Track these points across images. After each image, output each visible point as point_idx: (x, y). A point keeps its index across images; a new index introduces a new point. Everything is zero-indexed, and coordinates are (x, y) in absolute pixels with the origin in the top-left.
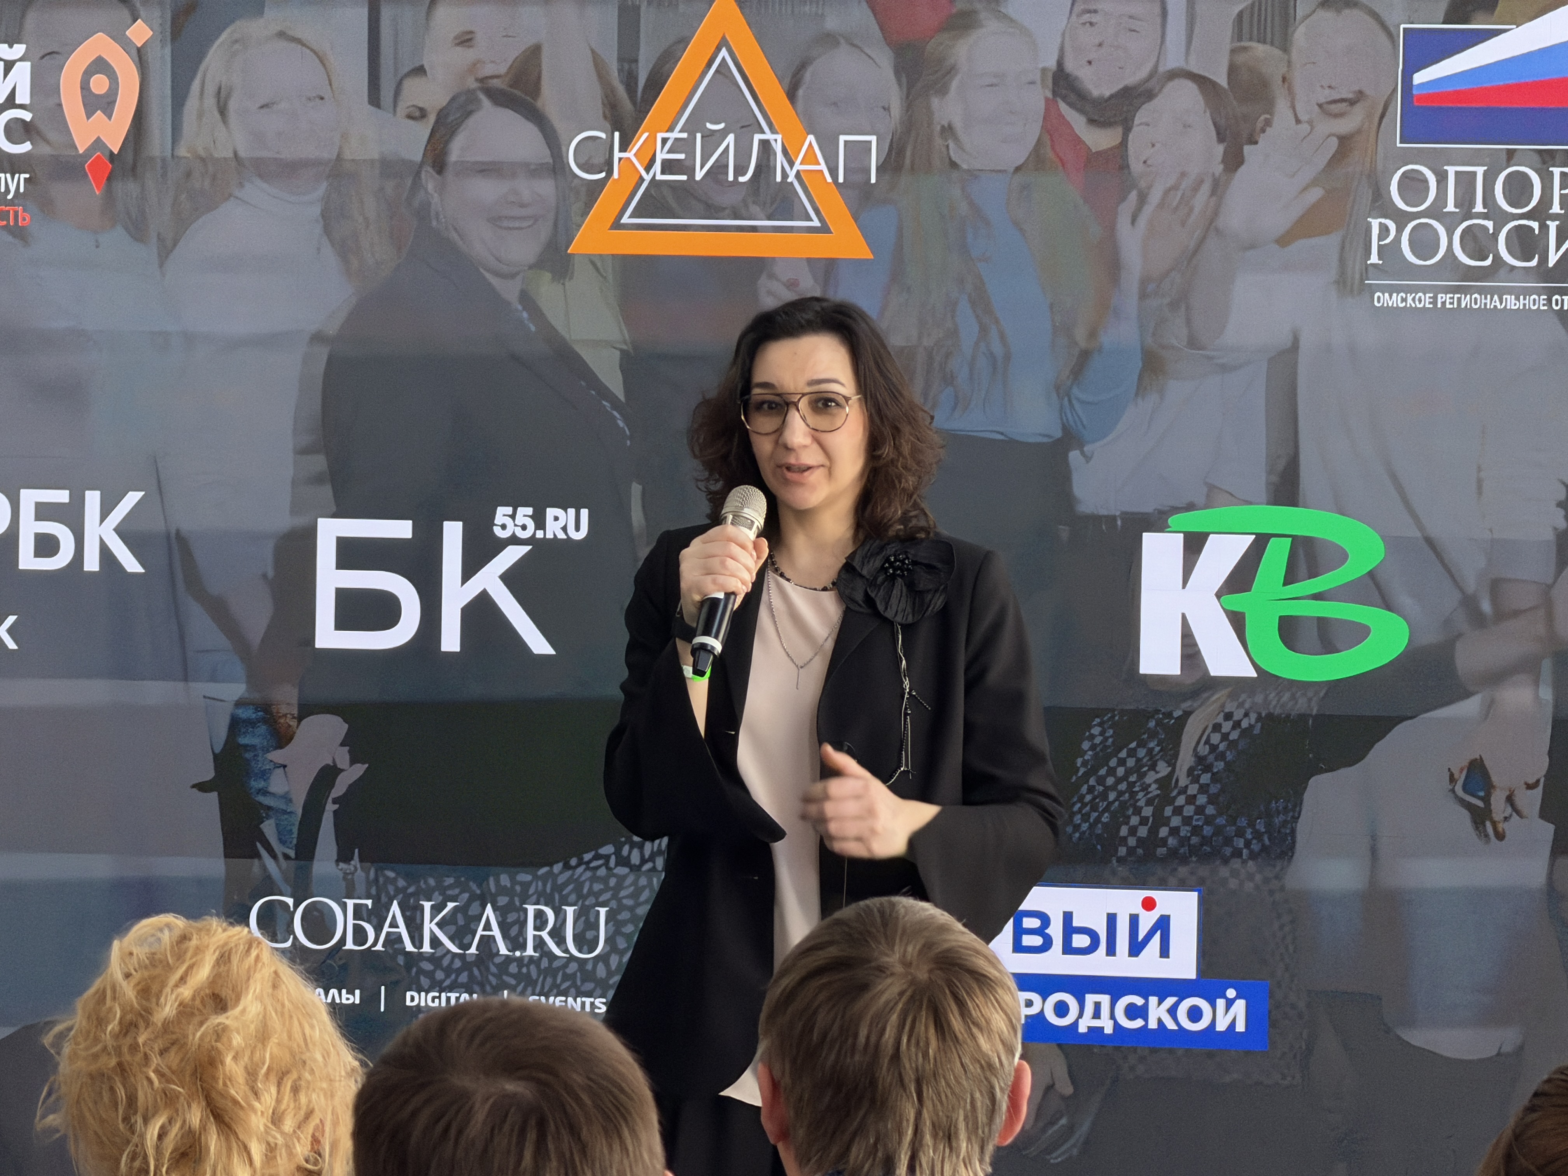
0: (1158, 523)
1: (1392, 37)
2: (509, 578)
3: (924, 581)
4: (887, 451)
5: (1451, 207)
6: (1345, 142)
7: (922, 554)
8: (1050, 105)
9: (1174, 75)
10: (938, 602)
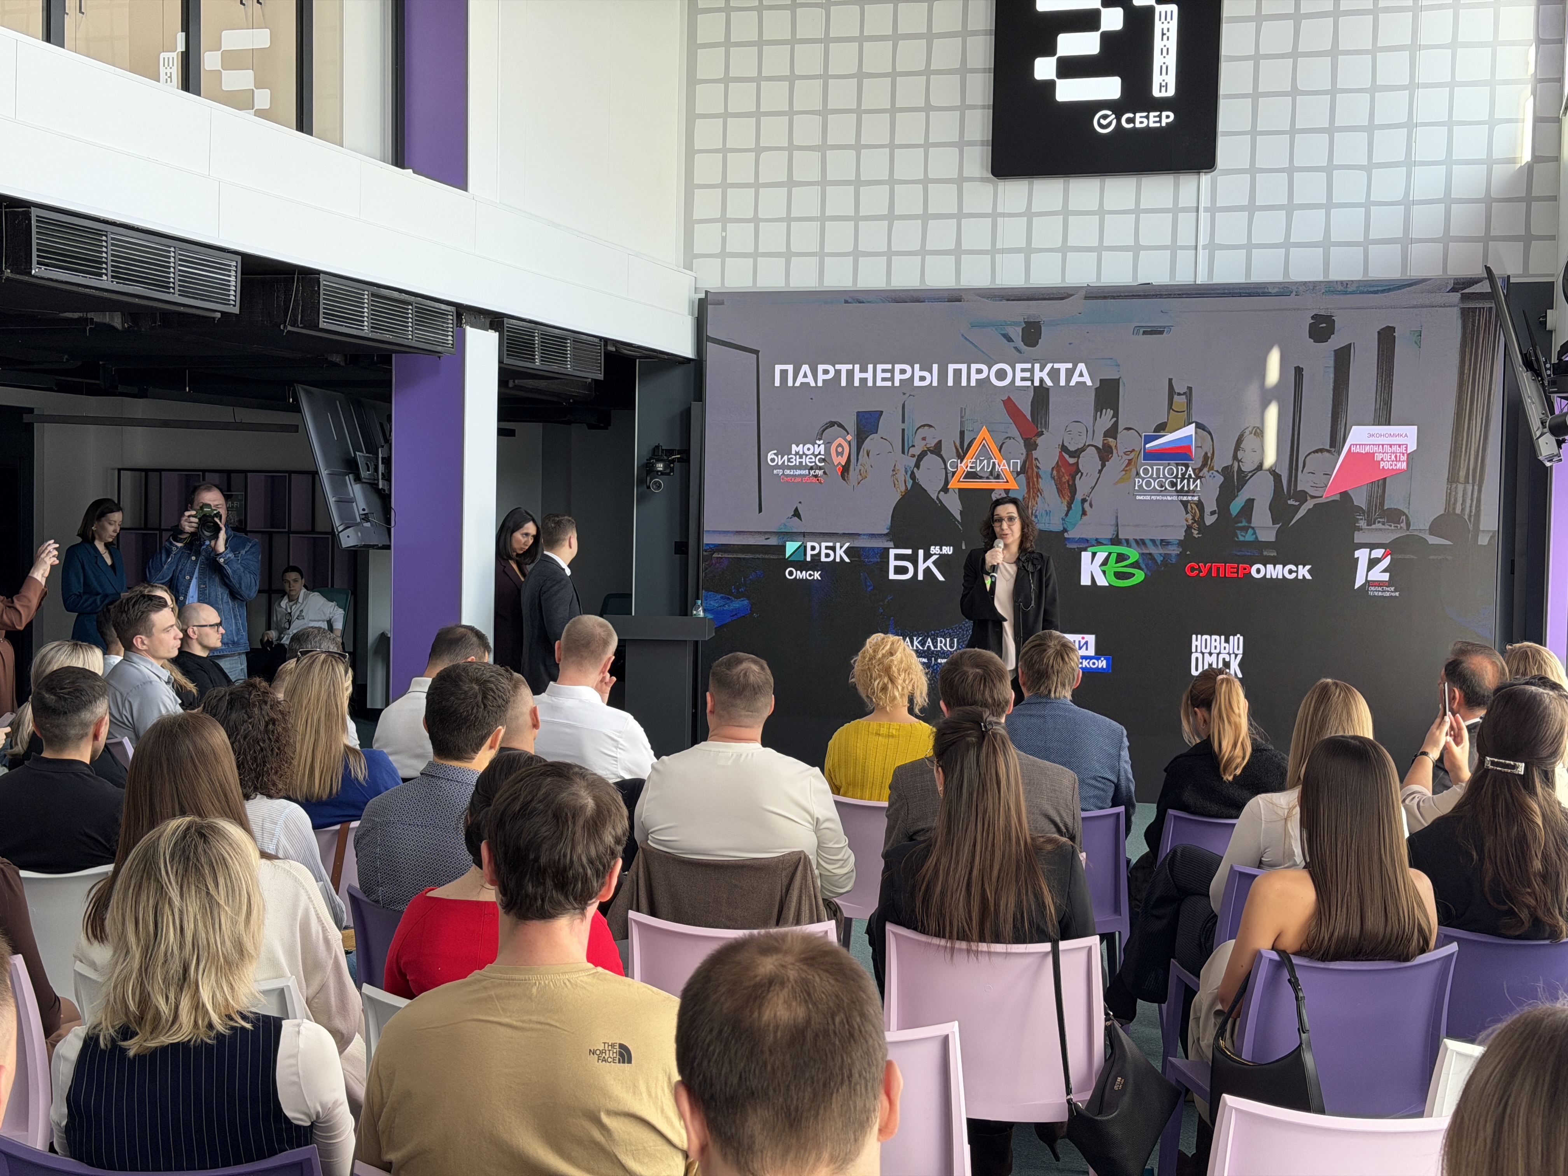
0: (1085, 550)
1: (1141, 437)
2: (934, 563)
3: (1035, 562)
4: (1026, 530)
5: (1155, 476)
6: (1130, 461)
7: (1035, 555)
8: (1060, 453)
9: (1089, 445)
10: (1039, 567)
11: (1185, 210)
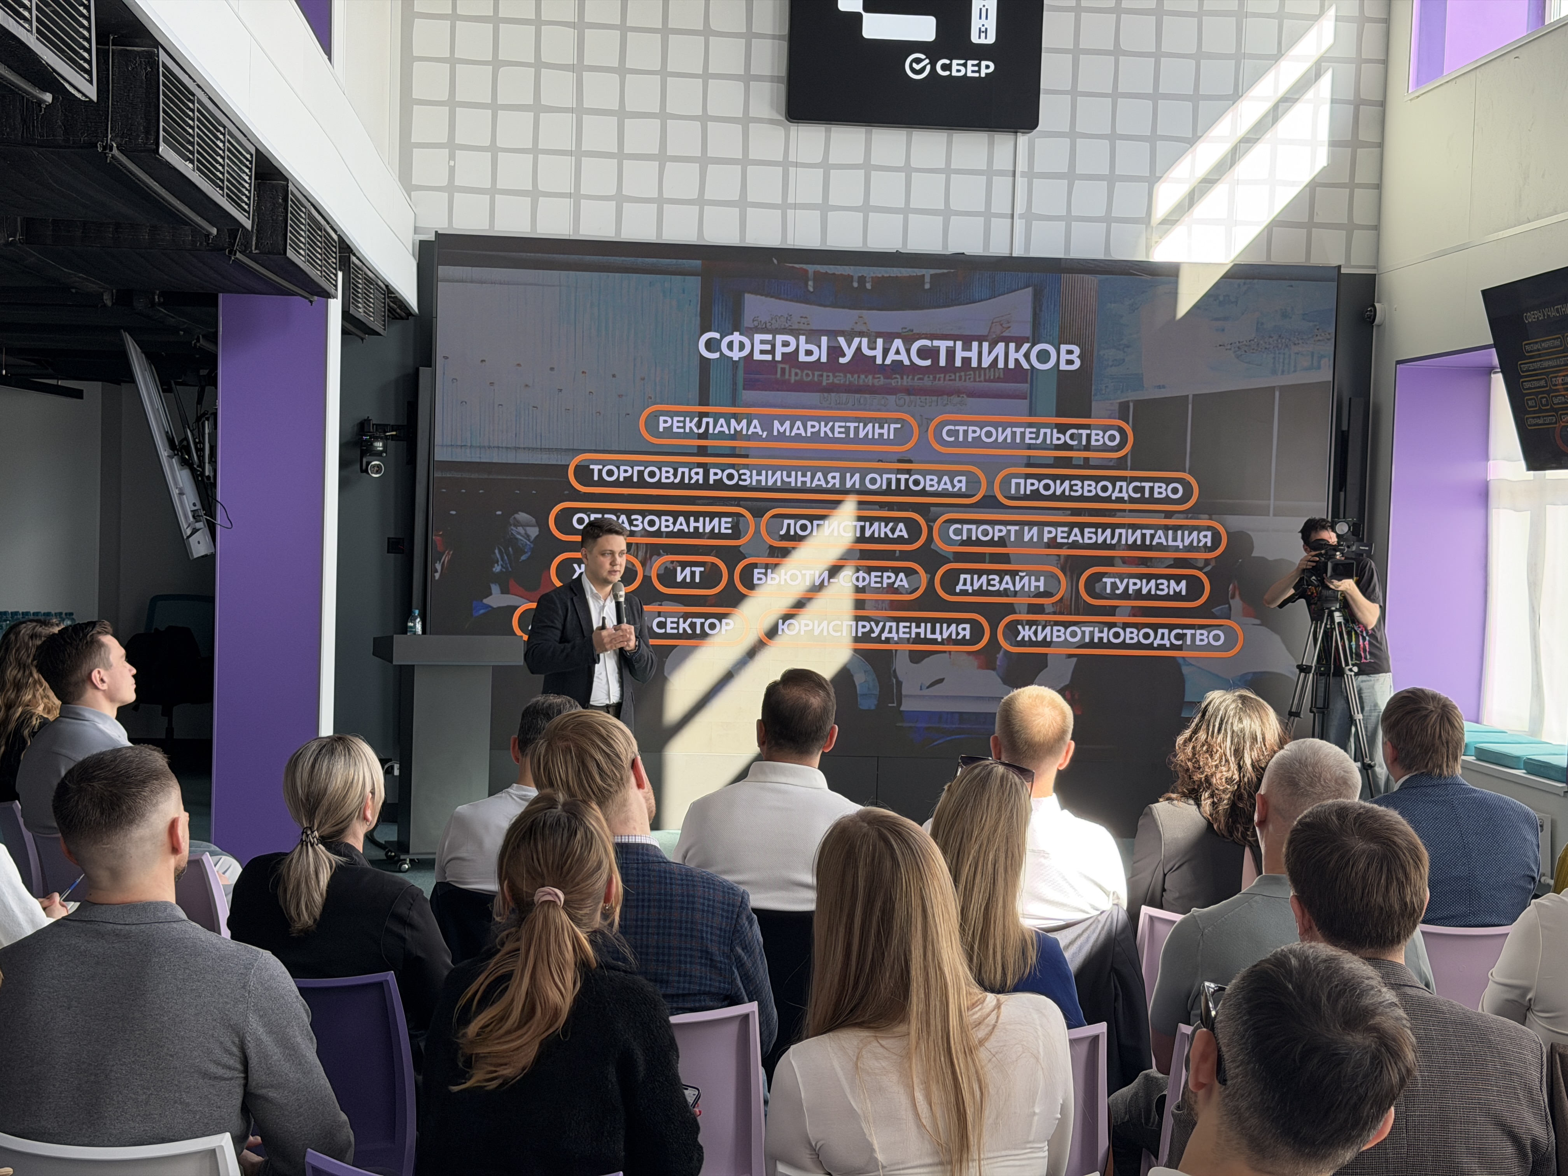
11: (1001, 173)
